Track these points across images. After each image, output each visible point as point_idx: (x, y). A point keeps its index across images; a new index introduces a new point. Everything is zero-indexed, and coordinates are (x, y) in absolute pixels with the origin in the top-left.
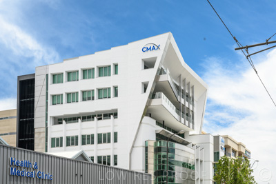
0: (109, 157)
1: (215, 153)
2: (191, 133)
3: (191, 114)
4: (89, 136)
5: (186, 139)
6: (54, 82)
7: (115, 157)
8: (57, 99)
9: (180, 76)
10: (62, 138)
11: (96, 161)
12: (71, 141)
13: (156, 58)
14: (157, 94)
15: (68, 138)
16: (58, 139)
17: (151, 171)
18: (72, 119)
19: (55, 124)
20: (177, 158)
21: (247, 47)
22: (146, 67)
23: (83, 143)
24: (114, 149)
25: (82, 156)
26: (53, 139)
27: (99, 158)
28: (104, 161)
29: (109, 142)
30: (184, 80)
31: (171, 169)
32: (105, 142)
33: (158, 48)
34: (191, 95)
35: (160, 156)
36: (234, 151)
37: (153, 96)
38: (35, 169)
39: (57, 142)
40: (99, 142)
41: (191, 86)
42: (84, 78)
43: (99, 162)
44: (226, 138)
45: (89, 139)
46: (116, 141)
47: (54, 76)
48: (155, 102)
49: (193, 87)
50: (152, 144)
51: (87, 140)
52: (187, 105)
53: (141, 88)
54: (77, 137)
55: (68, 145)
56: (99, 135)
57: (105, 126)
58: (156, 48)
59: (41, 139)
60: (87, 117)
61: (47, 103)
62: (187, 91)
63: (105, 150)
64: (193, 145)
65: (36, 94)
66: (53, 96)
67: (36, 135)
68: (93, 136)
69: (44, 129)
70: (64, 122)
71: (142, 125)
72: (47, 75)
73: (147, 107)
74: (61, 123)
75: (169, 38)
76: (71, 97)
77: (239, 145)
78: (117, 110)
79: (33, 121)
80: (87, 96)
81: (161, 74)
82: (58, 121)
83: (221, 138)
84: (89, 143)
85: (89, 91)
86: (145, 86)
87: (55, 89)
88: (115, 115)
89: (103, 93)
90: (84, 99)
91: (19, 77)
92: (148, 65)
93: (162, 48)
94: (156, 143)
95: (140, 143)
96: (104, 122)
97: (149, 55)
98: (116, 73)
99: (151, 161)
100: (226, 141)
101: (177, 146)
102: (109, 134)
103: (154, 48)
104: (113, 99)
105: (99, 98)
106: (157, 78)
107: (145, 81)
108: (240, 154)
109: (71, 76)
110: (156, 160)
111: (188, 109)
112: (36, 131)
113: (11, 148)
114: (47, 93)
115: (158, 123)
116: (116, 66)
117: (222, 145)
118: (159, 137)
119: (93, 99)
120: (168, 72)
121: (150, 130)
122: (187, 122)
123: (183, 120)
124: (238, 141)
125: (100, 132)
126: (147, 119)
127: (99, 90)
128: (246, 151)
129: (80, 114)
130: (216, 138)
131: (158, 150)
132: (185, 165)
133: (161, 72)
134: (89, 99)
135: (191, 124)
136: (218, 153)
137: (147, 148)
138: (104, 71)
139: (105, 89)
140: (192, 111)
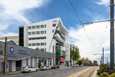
0: (44, 49)
2: (65, 43)
5: (63, 45)
6: (29, 29)
7: (45, 49)
9: (62, 29)
11: (40, 50)
12: (34, 45)
13: (56, 24)
14: (56, 33)
15: (33, 44)
17: (55, 53)
18: (34, 39)
19: (29, 40)
20: (61, 50)
21: (83, 24)
22: (53, 26)
23: (37, 45)
24: (45, 47)
25: (37, 48)
26: (29, 44)
27: (41, 49)
28: (42, 50)
29: (44, 45)
30: (64, 31)
31: (60, 52)
34: (65, 34)
36: (75, 48)
37: (55, 34)
38: (26, 52)
39: (30, 45)
40: (41, 45)
42: (37, 28)
43: (41, 50)
44: (73, 45)
46: (45, 45)
47: (29, 27)
48: (56, 35)
50: (55, 46)
51: (38, 44)
52: (64, 36)
53: (52, 31)
54: (35, 44)
55: (33, 45)
56: (41, 43)
57: (43, 41)
59: (26, 44)
60: (38, 38)
61: (27, 34)
63: (43, 47)
64: (65, 47)
65: (24, 32)
66: (29, 33)
67: (24, 43)
68: (39, 43)
69: (26, 41)
70: (32, 39)
72: (27, 27)
75: (59, 19)
76: (34, 33)
77: (76, 47)
79: (23, 39)
82: (30, 39)
85: (38, 32)
86: (53, 31)
87: (29, 31)
88: (45, 38)
89: (42, 32)
90: (37, 34)
91: (19, 27)
92: (54, 25)
93: (58, 21)
94: (56, 46)
95: (52, 46)
96: (42, 40)
97: (54, 23)
98: (46, 27)
99: (55, 50)
101: (61, 47)
102: (44, 43)
104: (45, 34)
106: (56, 29)
107: (53, 30)
108: (77, 49)
109: (34, 27)
112: (24, 41)
113: (17, 46)
114: (27, 32)
115: (56, 41)
116: (46, 25)
117: (72, 47)
118: (57, 44)
119: (40, 34)
121: (54, 42)
123: (63, 40)
124: (76, 46)
126: (54, 39)
127: (41, 31)
129: (36, 37)
130: (71, 45)
131: (56, 47)
132: (63, 51)
133: (57, 27)
134: (38, 34)
135: (65, 41)
137: (53, 47)
138: (42, 26)
139: (43, 31)
140: (65, 38)
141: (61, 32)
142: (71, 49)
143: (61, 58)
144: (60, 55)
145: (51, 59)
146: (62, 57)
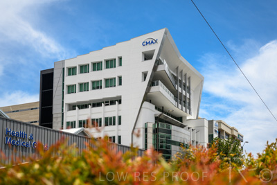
0: (114, 137)
1: (209, 136)
2: (188, 118)
3: (188, 101)
4: (97, 120)
6: (69, 74)
7: (120, 137)
8: (71, 89)
9: (177, 68)
10: (75, 122)
12: (83, 124)
13: (154, 51)
14: (156, 82)
15: (80, 122)
16: (72, 123)
18: (83, 106)
19: (70, 110)
22: (145, 59)
24: (119, 130)
25: (83, 132)
26: (68, 123)
29: (114, 124)
30: (181, 72)
31: (168, 148)
32: (111, 124)
33: (156, 41)
34: (188, 85)
35: (157, 136)
36: (228, 135)
37: (151, 84)
38: (31, 140)
39: (71, 125)
40: (106, 125)
41: (188, 76)
42: (94, 70)
44: (220, 122)
46: (120, 123)
47: (69, 69)
48: (154, 89)
49: (189, 78)
50: (151, 125)
52: (184, 93)
53: (141, 76)
56: (106, 119)
57: (111, 111)
58: (154, 42)
59: (58, 123)
60: (97, 104)
61: (63, 92)
62: (184, 81)
63: (111, 131)
64: (189, 128)
65: (55, 85)
66: (69, 87)
67: (54, 120)
68: (101, 119)
69: (61, 115)
70: (77, 108)
71: (142, 109)
72: (64, 69)
73: (146, 93)
74: (75, 109)
75: (166, 33)
76: (83, 87)
77: (232, 129)
78: (120, 97)
80: (97, 85)
81: (158, 64)
82: (72, 107)
83: (214, 122)
84: (97, 126)
85: (98, 82)
86: (145, 75)
87: (70, 80)
88: (120, 101)
89: (110, 83)
90: (94, 88)
91: (41, 71)
92: (147, 57)
93: (159, 42)
94: (154, 125)
95: (141, 125)
96: (110, 107)
97: (148, 48)
98: (120, 65)
99: (150, 140)
100: (220, 126)
101: (173, 127)
102: (114, 118)
103: (152, 42)
104: (117, 87)
105: (106, 87)
106: (155, 68)
107: (144, 71)
108: (234, 137)
109: (84, 69)
110: (154, 139)
111: (185, 96)
112: (54, 116)
114: (63, 84)
116: (120, 59)
117: (216, 128)
118: (158, 119)
119: (101, 88)
120: (165, 63)
121: (149, 113)
122: (184, 108)
123: (180, 106)
124: (231, 126)
125: (106, 116)
126: (146, 104)
127: (106, 80)
128: (239, 135)
129: (91, 101)
130: (211, 122)
131: (156, 131)
133: (158, 62)
134: (98, 88)
135: (188, 110)
136: (212, 135)
138: (110, 63)
139: (111, 79)
140: (189, 99)
141: (175, 78)
142: (211, 137)
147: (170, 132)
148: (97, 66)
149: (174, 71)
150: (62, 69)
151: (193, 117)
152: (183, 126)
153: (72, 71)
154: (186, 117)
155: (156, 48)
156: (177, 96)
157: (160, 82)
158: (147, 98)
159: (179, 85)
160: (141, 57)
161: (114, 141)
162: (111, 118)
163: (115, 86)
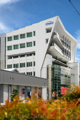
3: (69, 54)
4: (23, 64)
6: (8, 41)
7: (34, 72)
8: (10, 48)
9: (64, 37)
10: (12, 65)
12: (16, 66)
13: (52, 28)
14: (53, 44)
16: (10, 65)
17: (50, 79)
18: (16, 56)
19: (9, 59)
22: (47, 32)
23: (21, 67)
24: (34, 69)
26: (8, 65)
28: (29, 74)
29: (32, 66)
32: (30, 66)
33: (53, 23)
34: (69, 45)
35: (54, 72)
37: (51, 45)
40: (28, 66)
41: (69, 41)
42: (21, 38)
45: (23, 65)
46: (34, 65)
47: (8, 38)
48: (52, 47)
49: (70, 42)
50: (50, 66)
52: (67, 49)
53: (45, 41)
54: (18, 64)
56: (27, 63)
57: (30, 59)
58: (52, 23)
59: (3, 66)
60: (22, 55)
61: (5, 50)
62: (67, 43)
63: (30, 69)
64: (70, 67)
65: (1, 46)
66: (8, 47)
67: (1, 64)
68: (25, 63)
69: (4, 61)
70: (12, 57)
71: (46, 58)
72: (6, 38)
73: (48, 50)
75: (58, 19)
76: (16, 47)
78: (35, 52)
80: (22, 46)
81: (54, 35)
82: (10, 57)
84: (23, 67)
85: (23, 44)
86: (47, 40)
87: (9, 44)
88: (34, 54)
89: (29, 44)
90: (21, 48)
92: (48, 31)
93: (54, 23)
94: (52, 66)
95: (45, 66)
96: (30, 57)
97: (49, 27)
98: (34, 35)
99: (50, 74)
101: (62, 67)
102: (32, 62)
103: (51, 23)
104: (33, 47)
105: (27, 47)
106: (52, 37)
107: (47, 38)
109: (16, 37)
110: (52, 73)
111: (68, 51)
114: (5, 45)
115: (53, 57)
116: (34, 32)
118: (54, 63)
119: (25, 47)
120: (57, 34)
121: (50, 60)
122: (67, 57)
123: (65, 56)
125: (28, 62)
126: (48, 55)
127: (27, 43)
129: (20, 54)
131: (53, 69)
132: (66, 76)
133: (54, 34)
134: (23, 47)
135: (69, 58)
137: (48, 68)
138: (29, 35)
139: (30, 43)
140: (70, 52)
143: (62, 88)
144: (60, 83)
145: (41, 89)
146: (64, 86)
147: (60, 69)
148: (22, 36)
149: (62, 38)
150: (5, 38)
151: (72, 61)
152: (67, 66)
153: (10, 39)
154: (68, 62)
155: (52, 26)
156: (63, 51)
157: (55, 44)
158: (48, 52)
159: (65, 45)
160: (45, 31)
161: (32, 75)
162: (30, 63)
163: (32, 46)
